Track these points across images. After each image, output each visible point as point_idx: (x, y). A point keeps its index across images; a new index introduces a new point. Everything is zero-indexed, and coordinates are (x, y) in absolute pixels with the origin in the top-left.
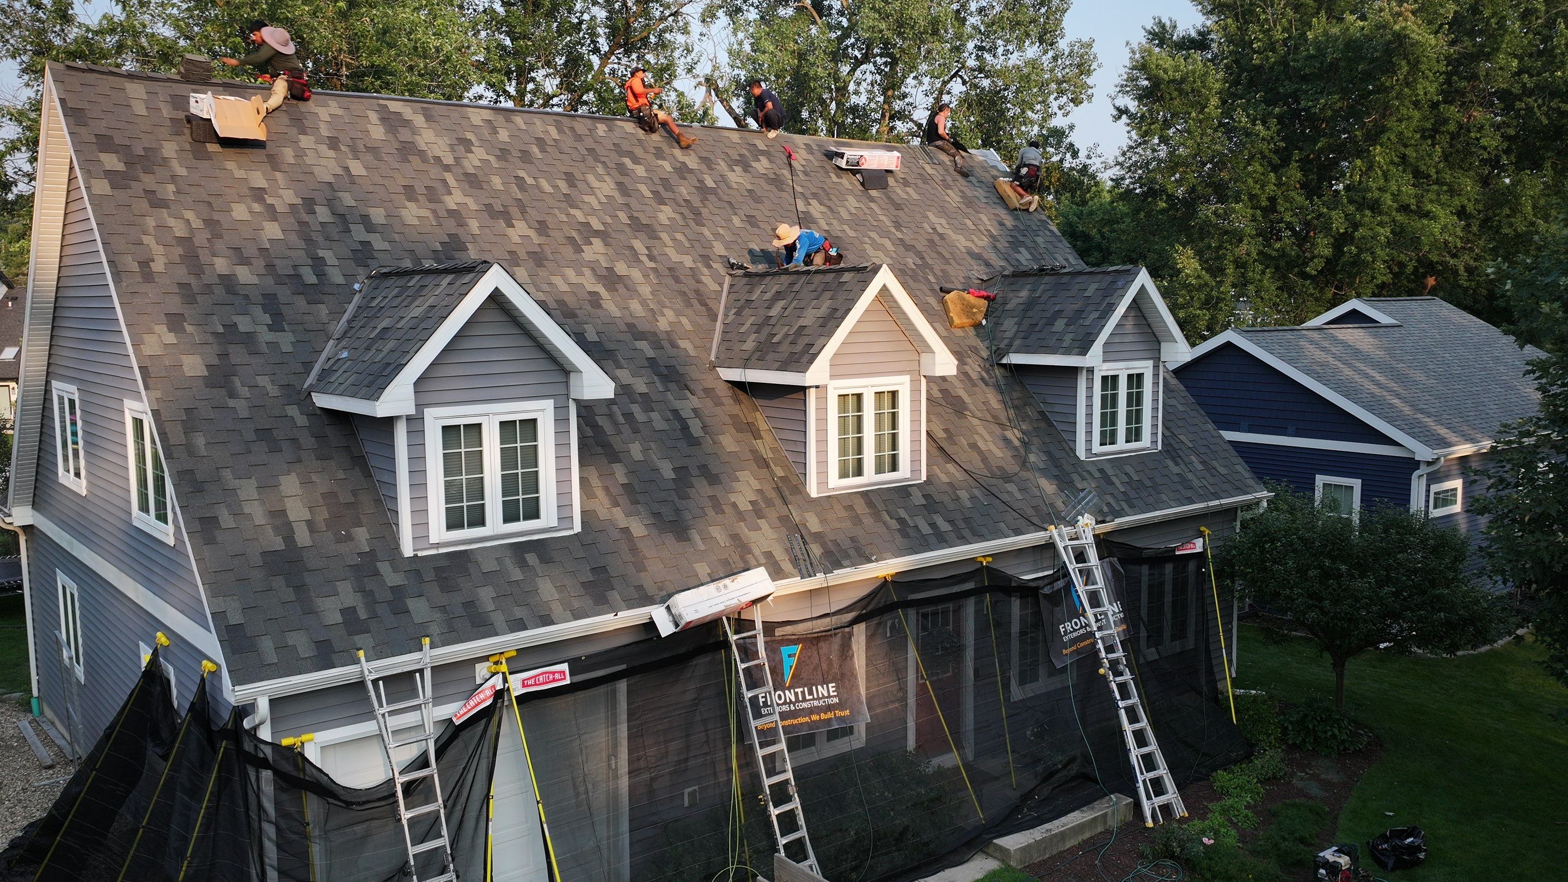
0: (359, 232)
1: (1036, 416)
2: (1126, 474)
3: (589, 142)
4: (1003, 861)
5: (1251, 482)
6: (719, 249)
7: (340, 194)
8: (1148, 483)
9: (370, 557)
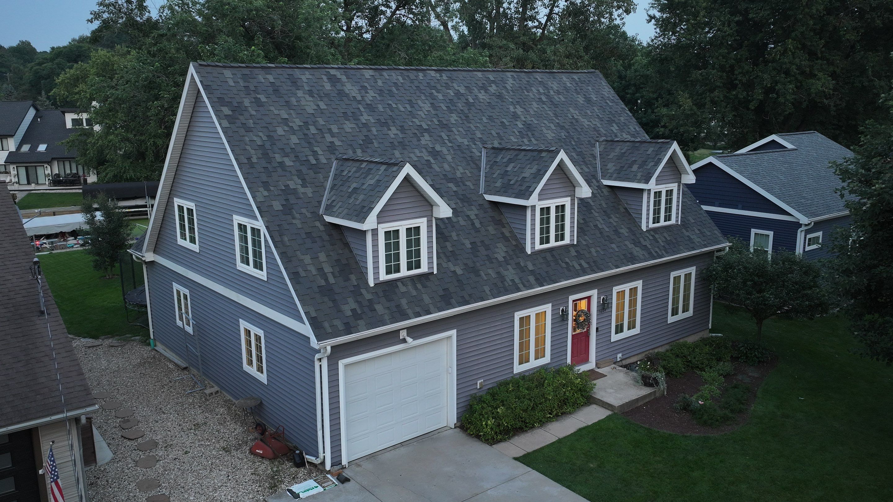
0: (328, 138)
1: (623, 210)
2: (664, 237)
3: (416, 83)
4: (612, 411)
5: (721, 239)
6: (479, 135)
7: (318, 119)
8: (674, 241)
9: (358, 287)
